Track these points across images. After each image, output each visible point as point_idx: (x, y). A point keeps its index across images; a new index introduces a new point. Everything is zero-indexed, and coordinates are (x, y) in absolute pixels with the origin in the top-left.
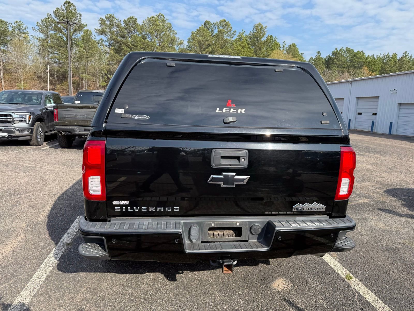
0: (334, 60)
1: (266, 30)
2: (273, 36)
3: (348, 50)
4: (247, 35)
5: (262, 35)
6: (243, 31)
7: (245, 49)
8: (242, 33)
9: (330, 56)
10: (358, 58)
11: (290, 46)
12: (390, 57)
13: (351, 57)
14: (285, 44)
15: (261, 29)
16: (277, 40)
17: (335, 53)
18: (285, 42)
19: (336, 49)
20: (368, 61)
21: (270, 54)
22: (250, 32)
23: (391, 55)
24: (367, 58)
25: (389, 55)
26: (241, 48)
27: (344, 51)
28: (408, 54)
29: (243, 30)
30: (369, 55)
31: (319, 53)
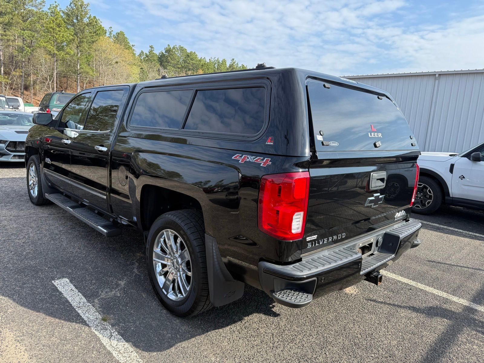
0: (168, 58)
1: (88, 8)
2: (96, 17)
3: (182, 49)
4: (62, 10)
5: (83, 13)
6: (56, 4)
7: (61, 29)
8: (54, 5)
9: (163, 53)
10: (192, 59)
11: (118, 34)
12: (220, 63)
13: (185, 56)
14: (112, 31)
15: (81, 6)
16: (101, 24)
17: (168, 51)
18: (111, 28)
19: (169, 45)
20: (201, 64)
21: (97, 40)
22: (67, 7)
23: (221, 60)
24: (200, 60)
25: (219, 60)
26: (56, 26)
27: (177, 50)
28: (235, 61)
29: (56, 2)
30: (201, 58)
31: (152, 48)
